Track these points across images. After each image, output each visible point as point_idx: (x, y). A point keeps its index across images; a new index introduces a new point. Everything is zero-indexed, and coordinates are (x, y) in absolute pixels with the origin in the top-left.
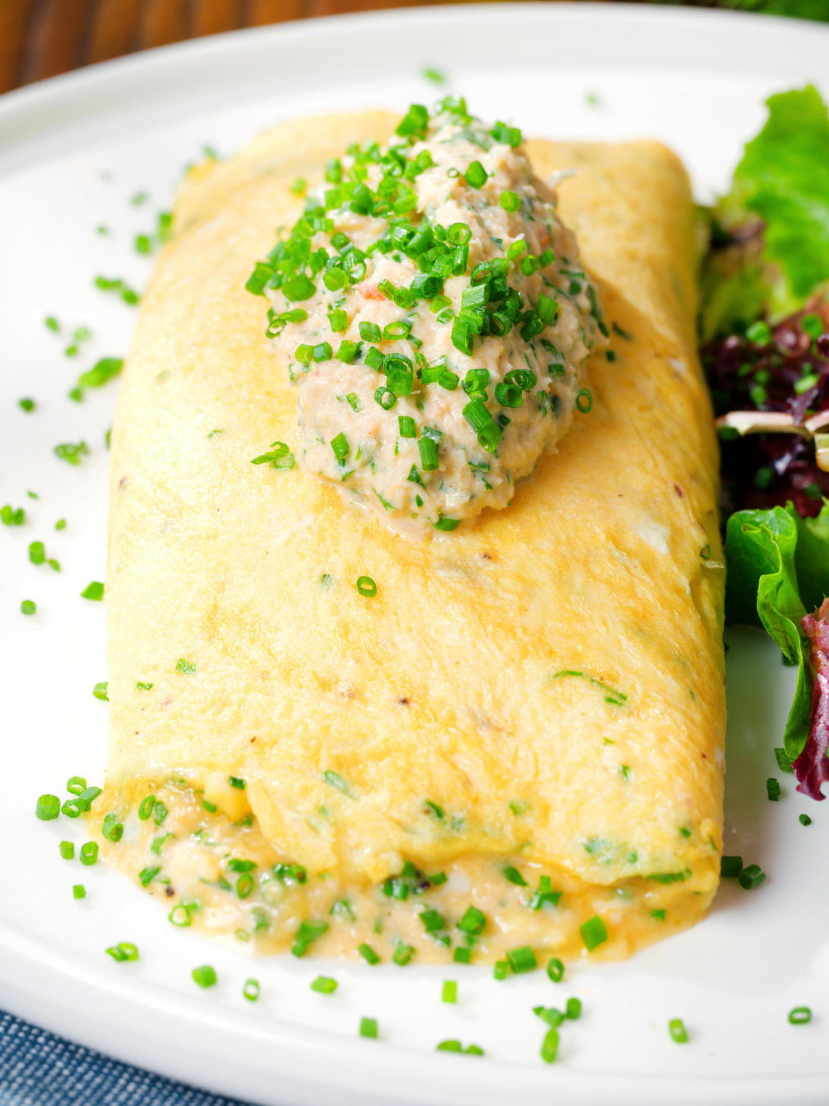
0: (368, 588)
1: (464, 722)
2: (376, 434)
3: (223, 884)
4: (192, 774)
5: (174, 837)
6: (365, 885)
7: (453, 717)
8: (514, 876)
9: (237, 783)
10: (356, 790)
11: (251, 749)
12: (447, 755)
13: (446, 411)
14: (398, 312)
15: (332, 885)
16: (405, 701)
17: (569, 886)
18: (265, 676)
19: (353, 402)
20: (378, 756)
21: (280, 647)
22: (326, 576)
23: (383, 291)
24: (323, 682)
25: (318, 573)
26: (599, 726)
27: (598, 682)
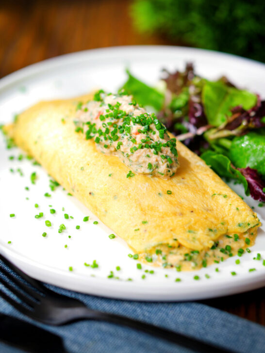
0: (169, 193)
1: (205, 212)
2: (157, 161)
3: (185, 260)
4: (165, 242)
6: (209, 249)
7: (202, 211)
8: (228, 237)
9: (176, 240)
10: (196, 232)
11: (172, 232)
12: (206, 218)
13: (167, 152)
14: (145, 135)
15: (204, 252)
16: (192, 212)
17: (238, 234)
18: (163, 217)
19: (148, 156)
20: (195, 224)
21: (161, 210)
22: (159, 194)
23: (140, 132)
24: (175, 214)
25: (157, 194)
26: (226, 202)
27: (220, 194)
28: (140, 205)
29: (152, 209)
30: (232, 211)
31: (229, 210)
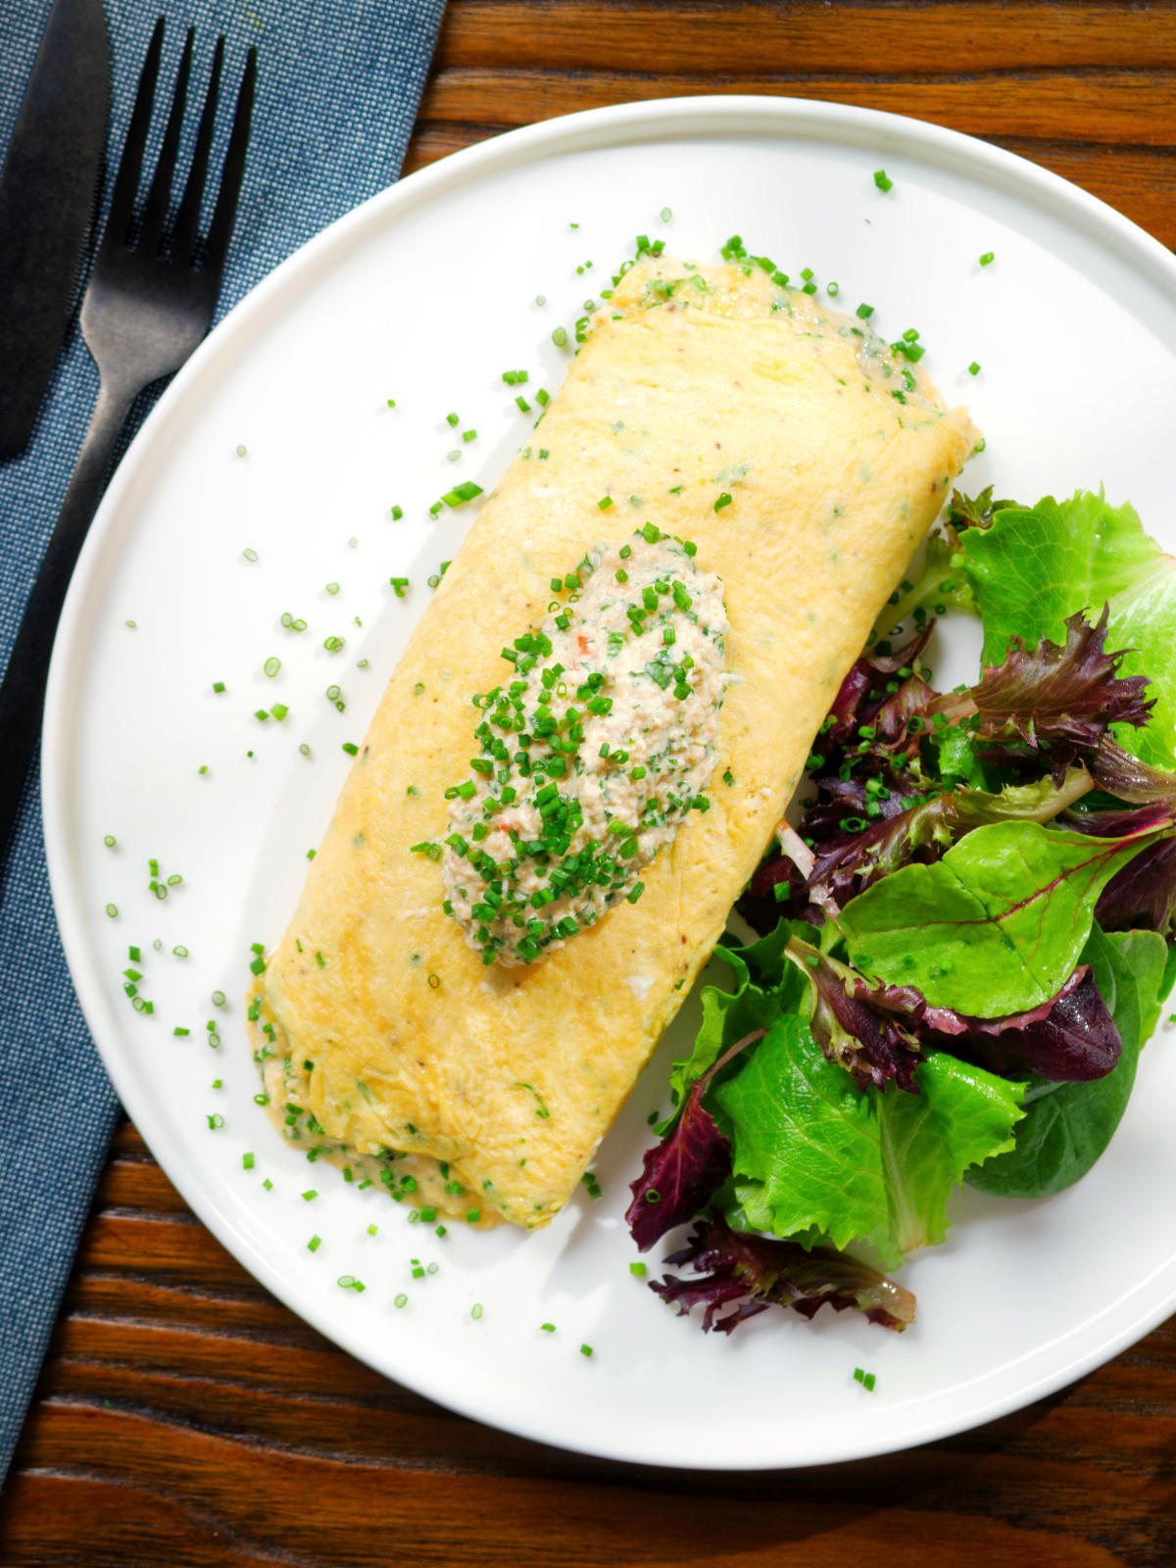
0: (435, 984)
1: (451, 1092)
5: (274, 1057)
7: (447, 1085)
9: (309, 1066)
10: (373, 1099)
11: (328, 1045)
14: (516, 852)
18: (355, 1000)
20: (394, 1088)
21: (372, 987)
22: (417, 957)
23: (514, 834)
24: (385, 1027)
25: (414, 952)
26: (524, 1128)
27: (539, 1098)
28: (361, 922)
29: (365, 962)
30: (508, 1154)
31: (506, 1146)
